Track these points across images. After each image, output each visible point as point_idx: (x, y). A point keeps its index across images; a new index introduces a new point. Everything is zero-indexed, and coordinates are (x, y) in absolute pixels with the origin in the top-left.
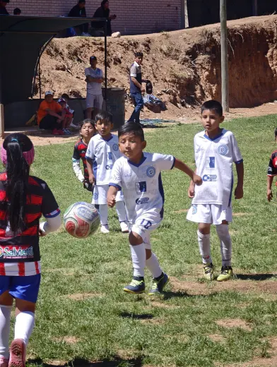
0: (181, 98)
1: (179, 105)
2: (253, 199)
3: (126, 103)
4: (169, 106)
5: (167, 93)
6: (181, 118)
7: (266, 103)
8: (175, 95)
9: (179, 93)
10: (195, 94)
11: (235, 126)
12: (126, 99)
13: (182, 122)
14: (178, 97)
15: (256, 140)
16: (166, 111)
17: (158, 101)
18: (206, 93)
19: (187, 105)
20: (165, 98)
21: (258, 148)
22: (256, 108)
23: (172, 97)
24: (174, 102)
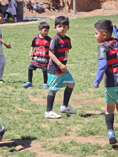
0: (53, 6)
1: (51, 10)
2: (79, 58)
3: (24, 9)
4: (47, 10)
5: (46, 4)
6: (52, 17)
7: (95, 9)
8: (49, 5)
9: (52, 4)
10: (60, 5)
11: (78, 21)
12: (24, 6)
13: (52, 19)
14: (51, 6)
15: (87, 28)
16: (45, 13)
17: (41, 8)
18: (66, 4)
19: (56, 10)
20: (45, 6)
21: (88, 32)
22: (90, 12)
23: (48, 6)
24: (49, 8)
